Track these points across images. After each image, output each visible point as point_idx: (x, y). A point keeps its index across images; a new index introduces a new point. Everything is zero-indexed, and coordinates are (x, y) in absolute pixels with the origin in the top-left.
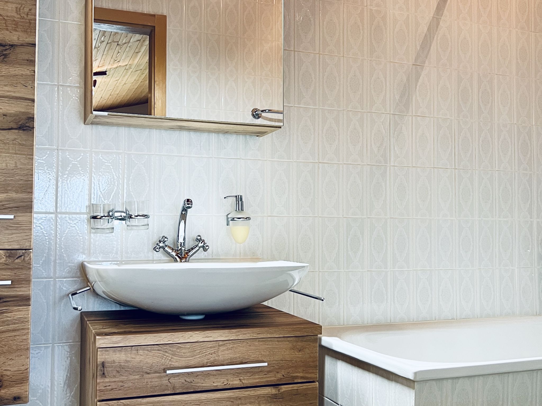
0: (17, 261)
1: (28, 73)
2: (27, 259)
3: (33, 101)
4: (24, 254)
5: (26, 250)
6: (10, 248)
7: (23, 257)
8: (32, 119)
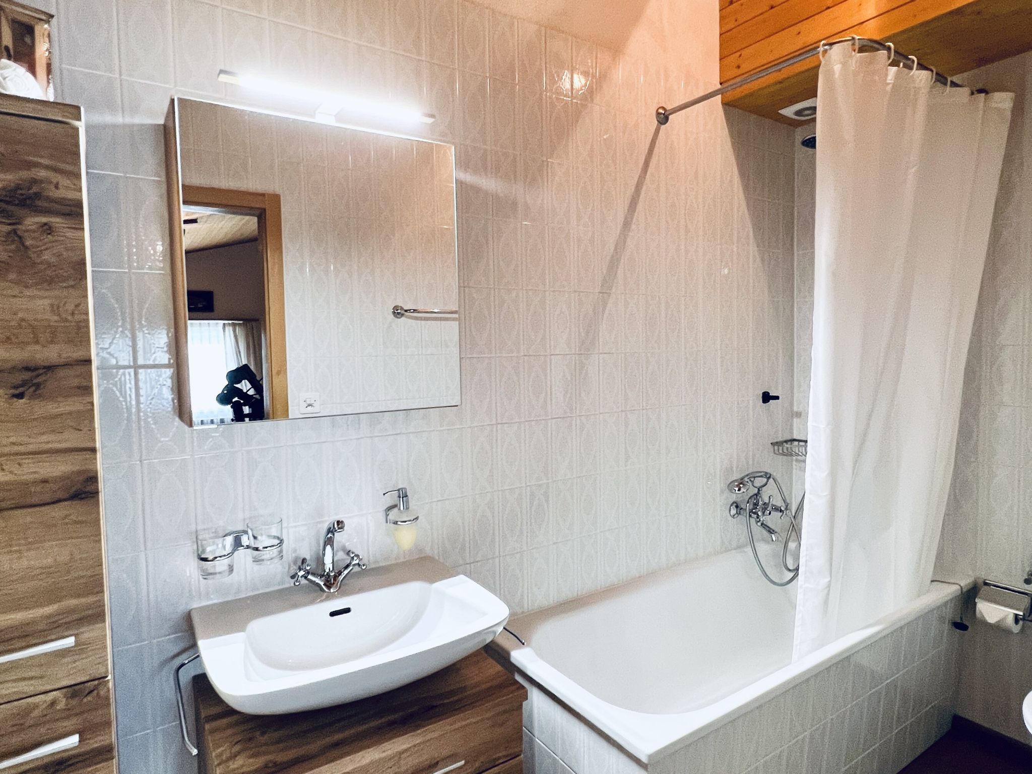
0: (85, 700)
1: (80, 407)
2: (102, 693)
3: (94, 450)
4: (96, 688)
5: (99, 679)
6: (73, 683)
7: (95, 692)
8: (93, 479)
